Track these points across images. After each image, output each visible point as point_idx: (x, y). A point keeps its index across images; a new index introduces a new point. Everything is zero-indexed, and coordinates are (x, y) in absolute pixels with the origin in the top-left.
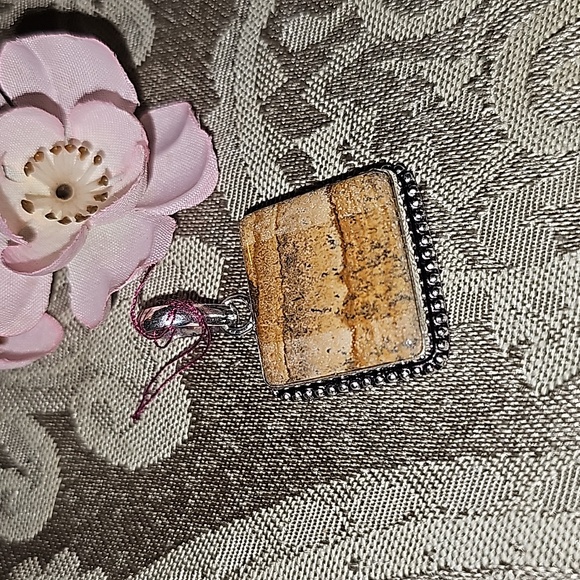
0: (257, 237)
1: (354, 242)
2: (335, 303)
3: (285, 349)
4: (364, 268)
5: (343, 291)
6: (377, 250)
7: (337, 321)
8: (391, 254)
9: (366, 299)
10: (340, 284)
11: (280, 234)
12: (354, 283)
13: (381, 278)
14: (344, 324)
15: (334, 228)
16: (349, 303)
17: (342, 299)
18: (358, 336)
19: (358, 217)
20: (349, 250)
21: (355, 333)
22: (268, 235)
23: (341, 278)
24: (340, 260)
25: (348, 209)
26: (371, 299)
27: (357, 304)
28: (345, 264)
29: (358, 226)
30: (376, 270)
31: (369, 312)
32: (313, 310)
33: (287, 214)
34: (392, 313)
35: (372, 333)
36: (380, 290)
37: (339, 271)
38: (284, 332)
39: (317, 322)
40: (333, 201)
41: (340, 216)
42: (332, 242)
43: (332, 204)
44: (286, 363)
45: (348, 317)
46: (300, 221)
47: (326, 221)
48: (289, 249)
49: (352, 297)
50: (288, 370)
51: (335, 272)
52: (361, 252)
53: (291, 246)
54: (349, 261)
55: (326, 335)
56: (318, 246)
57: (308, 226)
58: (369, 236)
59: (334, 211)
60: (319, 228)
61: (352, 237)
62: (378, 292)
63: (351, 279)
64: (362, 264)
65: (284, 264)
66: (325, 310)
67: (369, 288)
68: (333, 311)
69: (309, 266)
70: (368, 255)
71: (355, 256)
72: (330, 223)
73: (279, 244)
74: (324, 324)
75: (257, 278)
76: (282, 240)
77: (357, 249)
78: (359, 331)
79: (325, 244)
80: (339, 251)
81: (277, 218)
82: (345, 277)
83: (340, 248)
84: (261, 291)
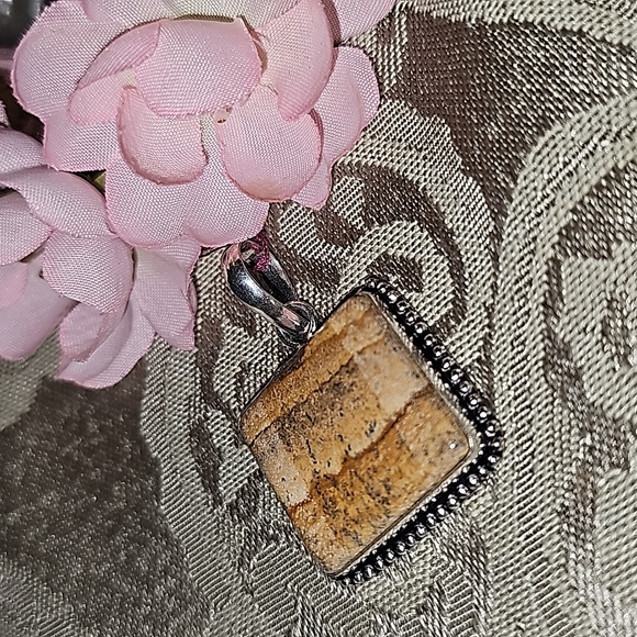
0: (344, 333)
1: (381, 457)
2: (323, 465)
3: (266, 429)
4: (363, 481)
5: (336, 468)
6: (383, 489)
7: (309, 477)
8: (388, 507)
9: (338, 500)
10: (340, 461)
11: (357, 359)
12: (346, 479)
13: (362, 508)
14: (309, 485)
15: (384, 424)
16: (329, 481)
17: (329, 471)
18: (306, 507)
19: (404, 448)
20: (372, 455)
21: (308, 502)
22: (350, 346)
23: (345, 460)
24: (359, 449)
25: (406, 431)
26: (341, 506)
27: (332, 491)
28: (359, 457)
29: (397, 453)
30: (367, 498)
31: (329, 508)
32: (307, 442)
33: (376, 357)
34: (339, 536)
35: (315, 521)
36: (352, 512)
37: (350, 453)
38: (278, 419)
39: (300, 453)
40: (409, 407)
41: (397, 426)
43: (405, 409)
44: (257, 436)
45: (317, 487)
46: (376, 379)
47: (388, 411)
48: (347, 380)
49: (334, 482)
51: (347, 449)
52: (375, 470)
53: (350, 381)
54: (363, 460)
55: (294, 470)
56: (362, 415)
57: (375, 391)
58: (392, 472)
59: (400, 416)
60: (378, 406)
61: (385, 452)
62: (349, 511)
63: (348, 473)
64: (366, 478)
65: (332, 382)
66: (312, 456)
67: (349, 498)
68: (315, 466)
69: (342, 415)
70: (376, 481)
71: (370, 465)
72: (387, 417)
73: (347, 365)
74: (302, 462)
75: (309, 359)
76: (351, 366)
77: (376, 463)
78: (311, 506)
79: (366, 422)
80: (366, 443)
81: (369, 346)
82: (348, 464)
83: (369, 443)
84: (301, 369)
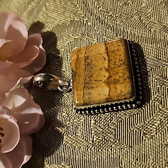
0: (78, 56)
1: (113, 59)
2: (104, 79)
3: (83, 94)
5: (107, 75)
6: (121, 62)
7: (104, 85)
9: (115, 78)
10: (106, 72)
11: (86, 55)
12: (111, 72)
13: (122, 71)
14: (106, 86)
15: (106, 54)
16: (109, 79)
17: (106, 77)
18: (111, 90)
19: (115, 51)
20: (111, 62)
22: (82, 56)
24: (107, 65)
25: (111, 49)
27: (112, 79)
28: (109, 66)
29: (114, 54)
30: (120, 68)
31: (116, 82)
32: (95, 81)
33: (89, 49)
34: (125, 82)
35: (116, 89)
36: (121, 75)
38: (84, 88)
39: (96, 85)
40: (107, 46)
41: (108, 51)
42: (105, 59)
43: (106, 47)
44: (83, 98)
45: (108, 83)
46: (94, 52)
47: (103, 52)
48: (89, 61)
49: (110, 77)
50: (84, 101)
51: (105, 68)
52: (115, 62)
53: (90, 59)
54: (110, 65)
55: (99, 89)
56: (99, 60)
57: (96, 53)
58: (118, 57)
59: (107, 49)
60: (100, 54)
61: (112, 57)
64: (115, 66)
65: (86, 65)
66: (100, 81)
67: (117, 74)
68: (103, 81)
69: (96, 66)
70: (117, 63)
71: (113, 63)
73: (85, 59)
74: (99, 85)
75: (76, 70)
76: (86, 58)
77: (113, 61)
78: (112, 88)
79: (102, 59)
80: (107, 62)
81: (85, 51)
82: (108, 70)
84: (77, 74)
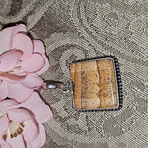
0: (76, 70)
1: (103, 77)
2: (96, 92)
3: (81, 101)
4: (105, 84)
5: (99, 89)
6: (109, 80)
7: (96, 96)
8: (113, 82)
10: (98, 87)
11: (82, 71)
12: (102, 87)
13: (109, 87)
14: (98, 97)
15: (97, 72)
16: (100, 92)
17: (98, 91)
18: (102, 101)
19: (104, 71)
20: (101, 79)
21: (101, 100)
22: (79, 71)
23: (98, 85)
24: (98, 81)
25: (102, 68)
26: (106, 92)
27: (102, 93)
29: (104, 73)
30: (108, 85)
31: (105, 95)
32: (90, 92)
33: (85, 66)
35: (106, 101)
37: (98, 83)
38: (81, 97)
39: (91, 96)
40: (98, 65)
41: (99, 69)
42: (97, 76)
44: (81, 105)
45: (99, 96)
46: (88, 68)
47: (95, 70)
48: (84, 75)
50: (82, 107)
51: (97, 84)
52: (104, 80)
53: (85, 75)
54: (101, 81)
55: (93, 99)
56: (93, 76)
57: (90, 70)
58: (107, 76)
59: (98, 68)
60: (93, 71)
61: (102, 75)
62: (108, 91)
63: (101, 86)
64: (104, 83)
65: (83, 79)
66: (93, 93)
67: (106, 89)
68: (95, 94)
69: (90, 81)
70: (106, 81)
71: (103, 80)
72: (97, 71)
73: (82, 73)
74: (93, 96)
75: (75, 81)
76: (83, 73)
79: (95, 76)
80: (98, 78)
81: (82, 66)
82: (99, 85)
83: (99, 78)
84: (76, 85)
